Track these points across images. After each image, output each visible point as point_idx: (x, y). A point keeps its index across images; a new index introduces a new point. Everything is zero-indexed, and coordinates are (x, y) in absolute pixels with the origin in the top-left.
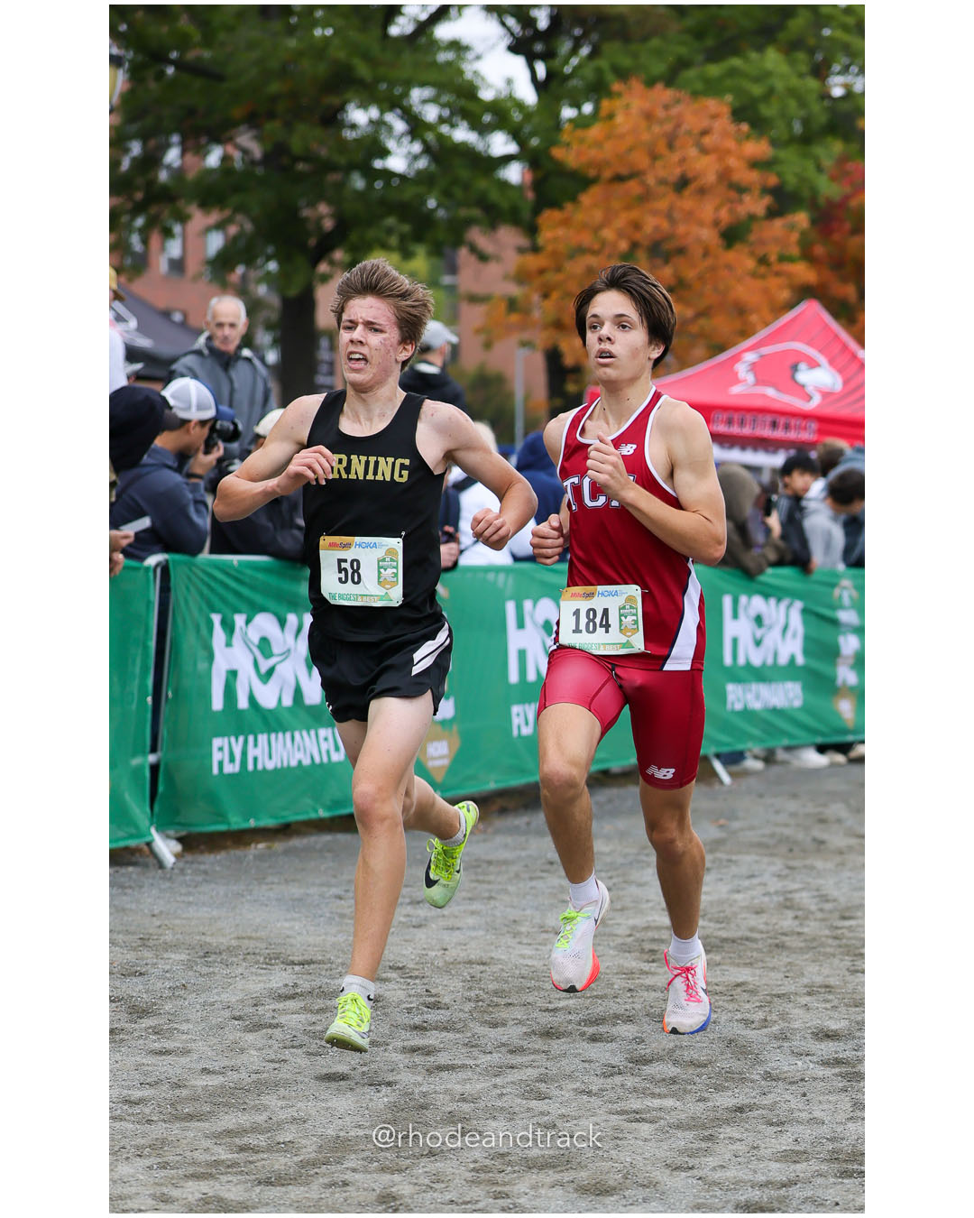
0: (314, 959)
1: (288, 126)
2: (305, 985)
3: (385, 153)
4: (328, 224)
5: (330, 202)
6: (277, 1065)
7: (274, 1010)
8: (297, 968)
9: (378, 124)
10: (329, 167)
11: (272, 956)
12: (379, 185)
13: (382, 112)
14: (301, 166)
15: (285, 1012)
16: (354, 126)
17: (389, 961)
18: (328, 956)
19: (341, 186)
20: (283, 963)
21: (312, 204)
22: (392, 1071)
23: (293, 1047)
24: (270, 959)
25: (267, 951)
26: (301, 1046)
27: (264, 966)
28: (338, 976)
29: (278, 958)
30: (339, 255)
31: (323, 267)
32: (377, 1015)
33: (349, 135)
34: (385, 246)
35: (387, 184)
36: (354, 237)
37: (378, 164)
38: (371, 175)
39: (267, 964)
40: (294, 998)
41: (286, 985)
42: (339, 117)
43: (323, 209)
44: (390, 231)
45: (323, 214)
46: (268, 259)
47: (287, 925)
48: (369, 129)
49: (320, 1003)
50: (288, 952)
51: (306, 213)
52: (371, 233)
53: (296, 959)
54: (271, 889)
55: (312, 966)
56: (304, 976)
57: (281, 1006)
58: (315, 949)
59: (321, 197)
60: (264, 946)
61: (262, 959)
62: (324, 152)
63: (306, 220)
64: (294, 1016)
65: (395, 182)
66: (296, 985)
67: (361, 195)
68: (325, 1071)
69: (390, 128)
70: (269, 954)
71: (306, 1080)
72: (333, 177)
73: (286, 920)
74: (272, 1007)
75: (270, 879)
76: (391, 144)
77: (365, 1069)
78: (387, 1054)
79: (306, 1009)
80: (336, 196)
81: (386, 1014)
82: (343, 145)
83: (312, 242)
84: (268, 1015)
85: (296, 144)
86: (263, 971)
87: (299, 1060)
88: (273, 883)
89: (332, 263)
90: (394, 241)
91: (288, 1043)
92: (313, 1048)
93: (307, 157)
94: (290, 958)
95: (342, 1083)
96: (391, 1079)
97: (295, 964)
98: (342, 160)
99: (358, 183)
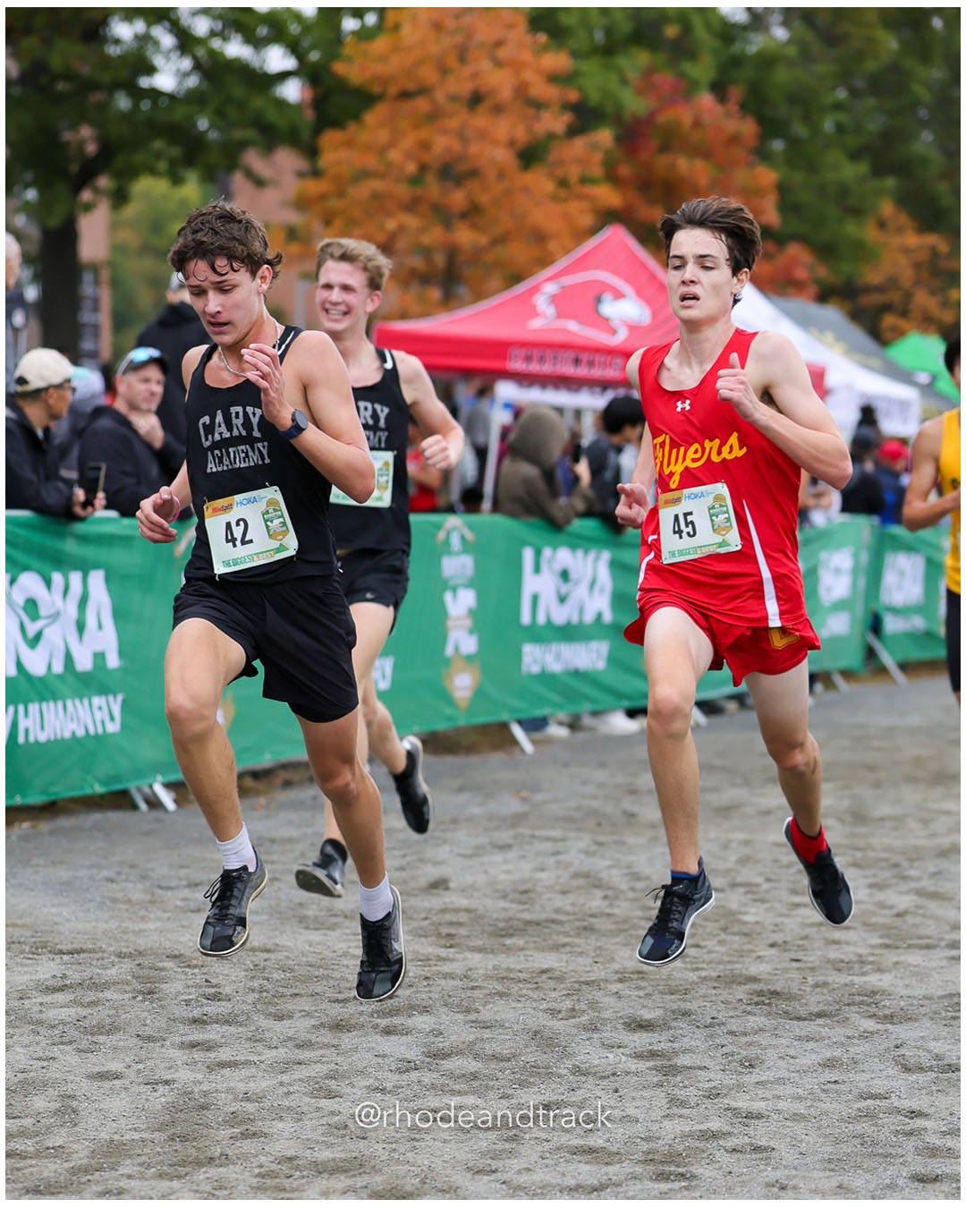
0: (84, 947)
1: (47, 42)
2: (75, 976)
3: (151, 70)
4: (91, 148)
5: (92, 124)
6: (45, 1064)
7: (41, 1004)
8: (66, 958)
9: (144, 39)
10: (91, 85)
11: (38, 944)
12: (145, 105)
13: (149, 25)
14: (61, 86)
15: (53, 1005)
16: (117, 41)
17: (165, 948)
18: (99, 944)
19: (104, 107)
20: (50, 952)
21: (74, 126)
22: (170, 1068)
23: (62, 1043)
24: (37, 948)
25: (34, 940)
26: (71, 1042)
27: (31, 956)
28: (110, 966)
29: (45, 947)
30: (104, 182)
31: (86, 196)
32: (153, 1008)
33: (113, 51)
34: (153, 172)
35: (155, 103)
36: (119, 161)
37: (144, 82)
38: (137, 94)
39: (33, 953)
40: (63, 991)
41: (54, 976)
42: (101, 32)
43: (86, 132)
44: (158, 155)
45: (86, 138)
46: (27, 186)
47: (54, 910)
48: (135, 45)
49: (91, 996)
50: (56, 941)
51: (67, 136)
52: (138, 158)
53: (64, 947)
54: (37, 872)
55: (82, 955)
56: (74, 967)
57: (48, 999)
58: (86, 937)
59: (82, 118)
60: (29, 933)
61: (27, 949)
62: (85, 70)
63: (68, 143)
64: (63, 1010)
65: (164, 103)
66: (64, 976)
67: (126, 117)
68: (97, 1069)
69: (156, 43)
70: (35, 943)
71: (77, 1079)
72: (96, 97)
73: (53, 905)
74: (40, 1000)
75: (35, 861)
76: (158, 61)
77: (140, 1066)
78: (163, 1050)
79: (76, 1003)
80: (100, 116)
81: (162, 1007)
82: (106, 62)
83: (74, 168)
84: (35, 1009)
85: (56, 62)
86: (31, 961)
87: (68, 1058)
88: (38, 865)
89: (96, 191)
90: (162, 165)
91: (57, 1040)
92: (84, 1044)
93: (68, 76)
94: (59, 946)
95: (115, 1082)
96: (169, 1077)
97: (64, 953)
98: (105, 78)
99: (123, 102)
